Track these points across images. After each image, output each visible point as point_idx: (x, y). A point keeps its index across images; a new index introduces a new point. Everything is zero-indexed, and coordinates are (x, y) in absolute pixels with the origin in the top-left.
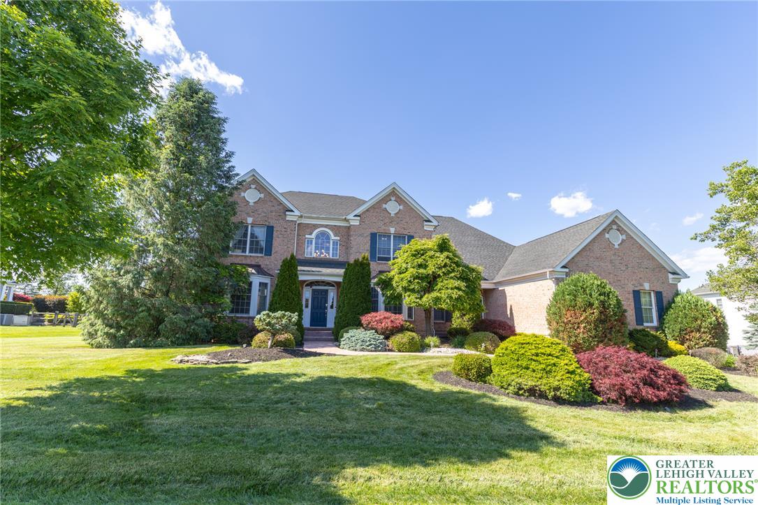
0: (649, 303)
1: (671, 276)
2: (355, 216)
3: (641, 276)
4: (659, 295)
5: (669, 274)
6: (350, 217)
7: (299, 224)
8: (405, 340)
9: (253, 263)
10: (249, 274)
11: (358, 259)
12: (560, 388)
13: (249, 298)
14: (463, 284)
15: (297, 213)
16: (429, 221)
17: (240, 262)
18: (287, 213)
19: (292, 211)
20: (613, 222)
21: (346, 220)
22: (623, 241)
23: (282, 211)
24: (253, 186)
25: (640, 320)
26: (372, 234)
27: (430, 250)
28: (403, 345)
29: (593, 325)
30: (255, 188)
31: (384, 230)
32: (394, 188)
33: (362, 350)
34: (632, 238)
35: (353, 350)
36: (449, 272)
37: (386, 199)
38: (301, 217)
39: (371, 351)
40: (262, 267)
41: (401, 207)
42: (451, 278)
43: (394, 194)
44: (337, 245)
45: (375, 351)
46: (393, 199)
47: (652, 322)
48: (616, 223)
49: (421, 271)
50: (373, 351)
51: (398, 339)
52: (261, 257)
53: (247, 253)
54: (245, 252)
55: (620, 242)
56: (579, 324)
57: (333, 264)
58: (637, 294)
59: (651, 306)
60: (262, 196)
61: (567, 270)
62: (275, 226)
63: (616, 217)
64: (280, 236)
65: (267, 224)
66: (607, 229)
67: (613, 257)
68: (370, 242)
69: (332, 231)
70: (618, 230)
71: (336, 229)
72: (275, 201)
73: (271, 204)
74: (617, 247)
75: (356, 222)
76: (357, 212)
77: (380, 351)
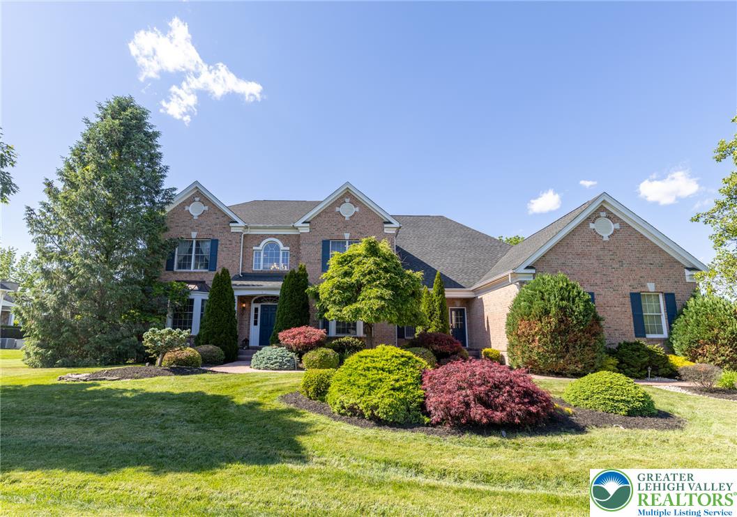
0: (656, 309)
1: (687, 273)
2: (304, 223)
3: (642, 275)
4: (670, 298)
5: (686, 270)
6: (298, 224)
7: (245, 236)
8: (317, 357)
9: (198, 279)
10: (189, 292)
11: (294, 271)
12: (378, 407)
13: (191, 316)
14: (388, 293)
15: (241, 224)
16: (390, 223)
17: (185, 279)
18: (231, 225)
19: (237, 222)
20: (601, 208)
21: (294, 228)
22: (616, 231)
23: (227, 223)
24: (197, 199)
25: (640, 329)
26: (323, 241)
27: (360, 255)
28: (314, 363)
29: (549, 337)
30: (199, 201)
31: (338, 236)
32: (348, 188)
33: (266, 368)
34: (630, 226)
35: (257, 368)
36: (375, 280)
37: (339, 202)
38: (246, 227)
39: (276, 370)
40: (206, 283)
41: (357, 209)
42: (376, 286)
43: (348, 195)
44: (287, 256)
45: (281, 370)
46: (347, 200)
47: (661, 332)
48: (605, 210)
49: (347, 279)
50: (278, 370)
51: (310, 356)
52: (206, 273)
53: (192, 270)
54: (190, 269)
55: (611, 233)
56: (533, 336)
57: (274, 276)
58: (636, 299)
59: (660, 312)
60: (206, 208)
61: (533, 271)
62: (219, 239)
63: (604, 201)
64: (225, 249)
65: (211, 237)
66: (593, 217)
67: (601, 253)
68: (321, 250)
69: (281, 240)
70: (608, 217)
71: (285, 239)
72: (218, 213)
73: (214, 216)
74: (606, 238)
75: (305, 229)
76: (304, 219)
77: (285, 370)
